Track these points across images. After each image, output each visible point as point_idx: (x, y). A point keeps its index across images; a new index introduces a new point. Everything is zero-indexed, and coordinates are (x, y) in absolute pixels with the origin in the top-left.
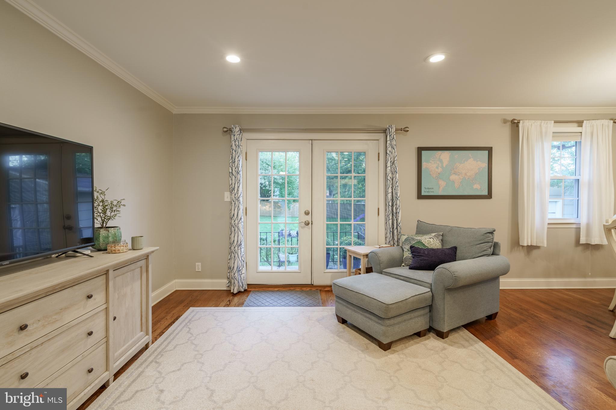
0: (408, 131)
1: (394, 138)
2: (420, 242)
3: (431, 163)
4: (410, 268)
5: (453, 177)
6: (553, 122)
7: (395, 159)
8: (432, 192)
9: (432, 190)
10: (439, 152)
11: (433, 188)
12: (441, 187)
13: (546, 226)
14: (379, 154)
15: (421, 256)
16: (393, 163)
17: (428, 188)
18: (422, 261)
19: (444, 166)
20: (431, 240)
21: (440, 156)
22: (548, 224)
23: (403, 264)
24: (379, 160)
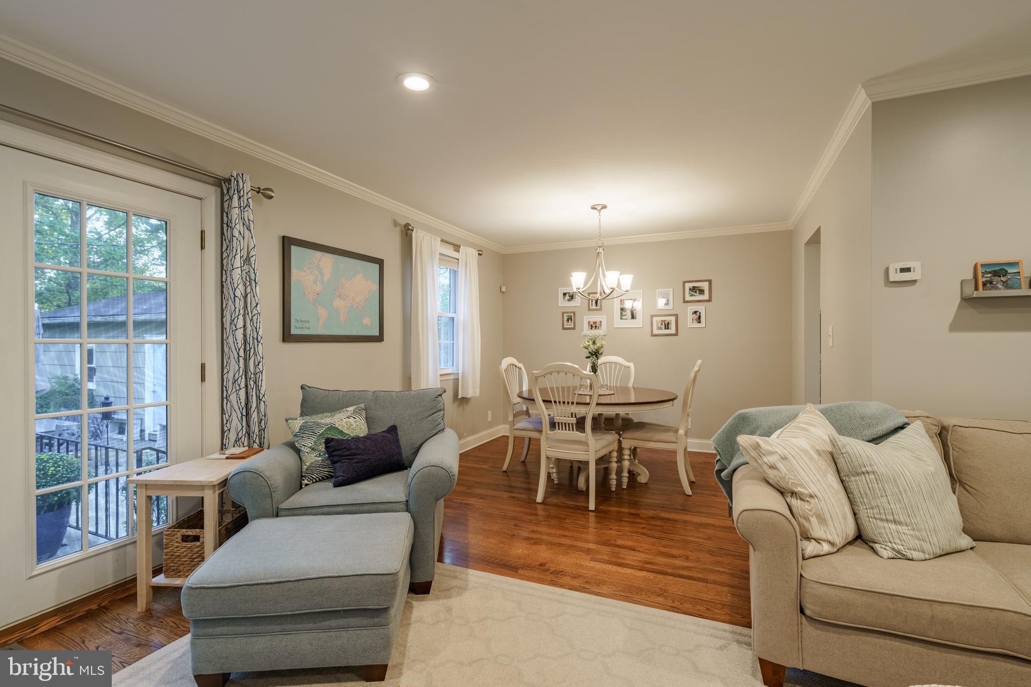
0: (271, 197)
1: (248, 205)
2: (332, 428)
3: (305, 272)
4: (337, 485)
5: (338, 302)
6: (440, 239)
7: (252, 253)
8: (307, 328)
9: (307, 325)
10: (318, 254)
11: (308, 322)
12: (321, 320)
13: (439, 379)
14: (202, 232)
15: (355, 454)
16: (247, 260)
17: (301, 321)
18: (360, 465)
19: (325, 281)
20: (352, 420)
21: (319, 261)
22: (441, 375)
23: (306, 482)
24: (202, 247)
